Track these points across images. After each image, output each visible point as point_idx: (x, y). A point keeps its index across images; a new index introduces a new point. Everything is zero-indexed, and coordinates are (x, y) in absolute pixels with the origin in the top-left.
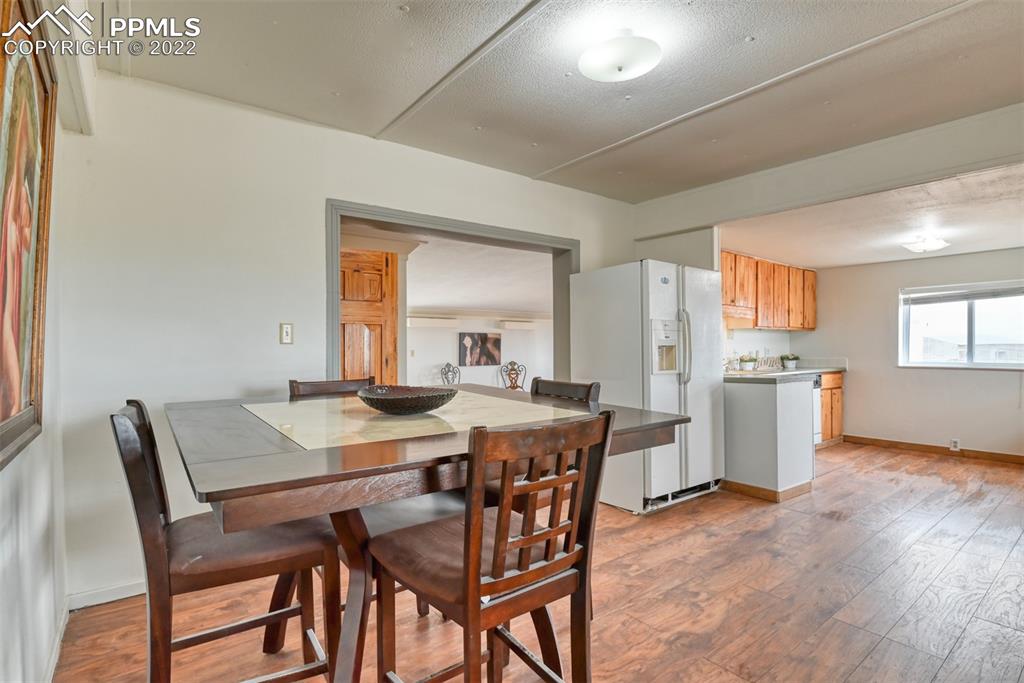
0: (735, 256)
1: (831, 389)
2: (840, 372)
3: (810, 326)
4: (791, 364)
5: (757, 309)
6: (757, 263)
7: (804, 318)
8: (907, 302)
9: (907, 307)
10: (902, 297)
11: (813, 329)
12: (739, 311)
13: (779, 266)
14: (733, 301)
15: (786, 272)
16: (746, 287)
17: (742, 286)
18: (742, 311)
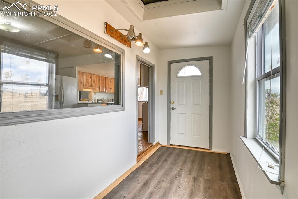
0: (92, 74)
5: (100, 88)
6: (100, 76)
12: (93, 88)
13: (107, 77)
14: (91, 86)
15: (110, 79)
16: (95, 82)
17: (94, 82)
18: (95, 88)
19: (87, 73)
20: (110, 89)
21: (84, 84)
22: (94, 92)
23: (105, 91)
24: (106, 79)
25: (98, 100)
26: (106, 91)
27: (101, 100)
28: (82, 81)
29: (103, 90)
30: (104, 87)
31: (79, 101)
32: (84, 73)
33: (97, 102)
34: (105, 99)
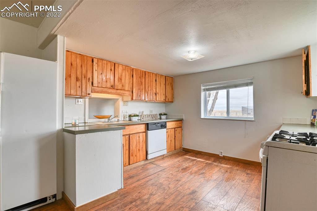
0: (115, 64)
1: (175, 128)
2: (181, 120)
3: (171, 101)
4: (163, 117)
5: (132, 91)
6: (133, 69)
7: (166, 97)
8: (204, 90)
9: (205, 92)
10: (202, 88)
11: (172, 102)
12: (119, 91)
13: (148, 72)
14: (113, 87)
15: (154, 76)
16: (123, 81)
17: (120, 79)
18: (122, 92)
19: (102, 60)
20: (154, 95)
21: (95, 84)
22: (123, 100)
23: (143, 98)
24: (147, 76)
25: (130, 116)
26: (146, 99)
27: (138, 116)
28: (89, 75)
29: (140, 96)
30: (141, 91)
31: (89, 118)
32: (94, 59)
33: (130, 120)
34: (145, 113)
